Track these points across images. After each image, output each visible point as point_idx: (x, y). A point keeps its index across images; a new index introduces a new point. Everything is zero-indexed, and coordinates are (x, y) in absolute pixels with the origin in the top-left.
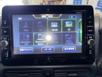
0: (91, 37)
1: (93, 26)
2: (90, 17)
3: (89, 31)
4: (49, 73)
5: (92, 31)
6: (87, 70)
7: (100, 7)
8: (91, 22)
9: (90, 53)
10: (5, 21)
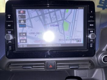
0: (92, 31)
1: (94, 21)
2: (92, 12)
3: (90, 25)
4: (52, 66)
5: (93, 25)
6: (88, 63)
7: (103, 5)
8: (92, 17)
9: (91, 46)
10: (8, 15)
